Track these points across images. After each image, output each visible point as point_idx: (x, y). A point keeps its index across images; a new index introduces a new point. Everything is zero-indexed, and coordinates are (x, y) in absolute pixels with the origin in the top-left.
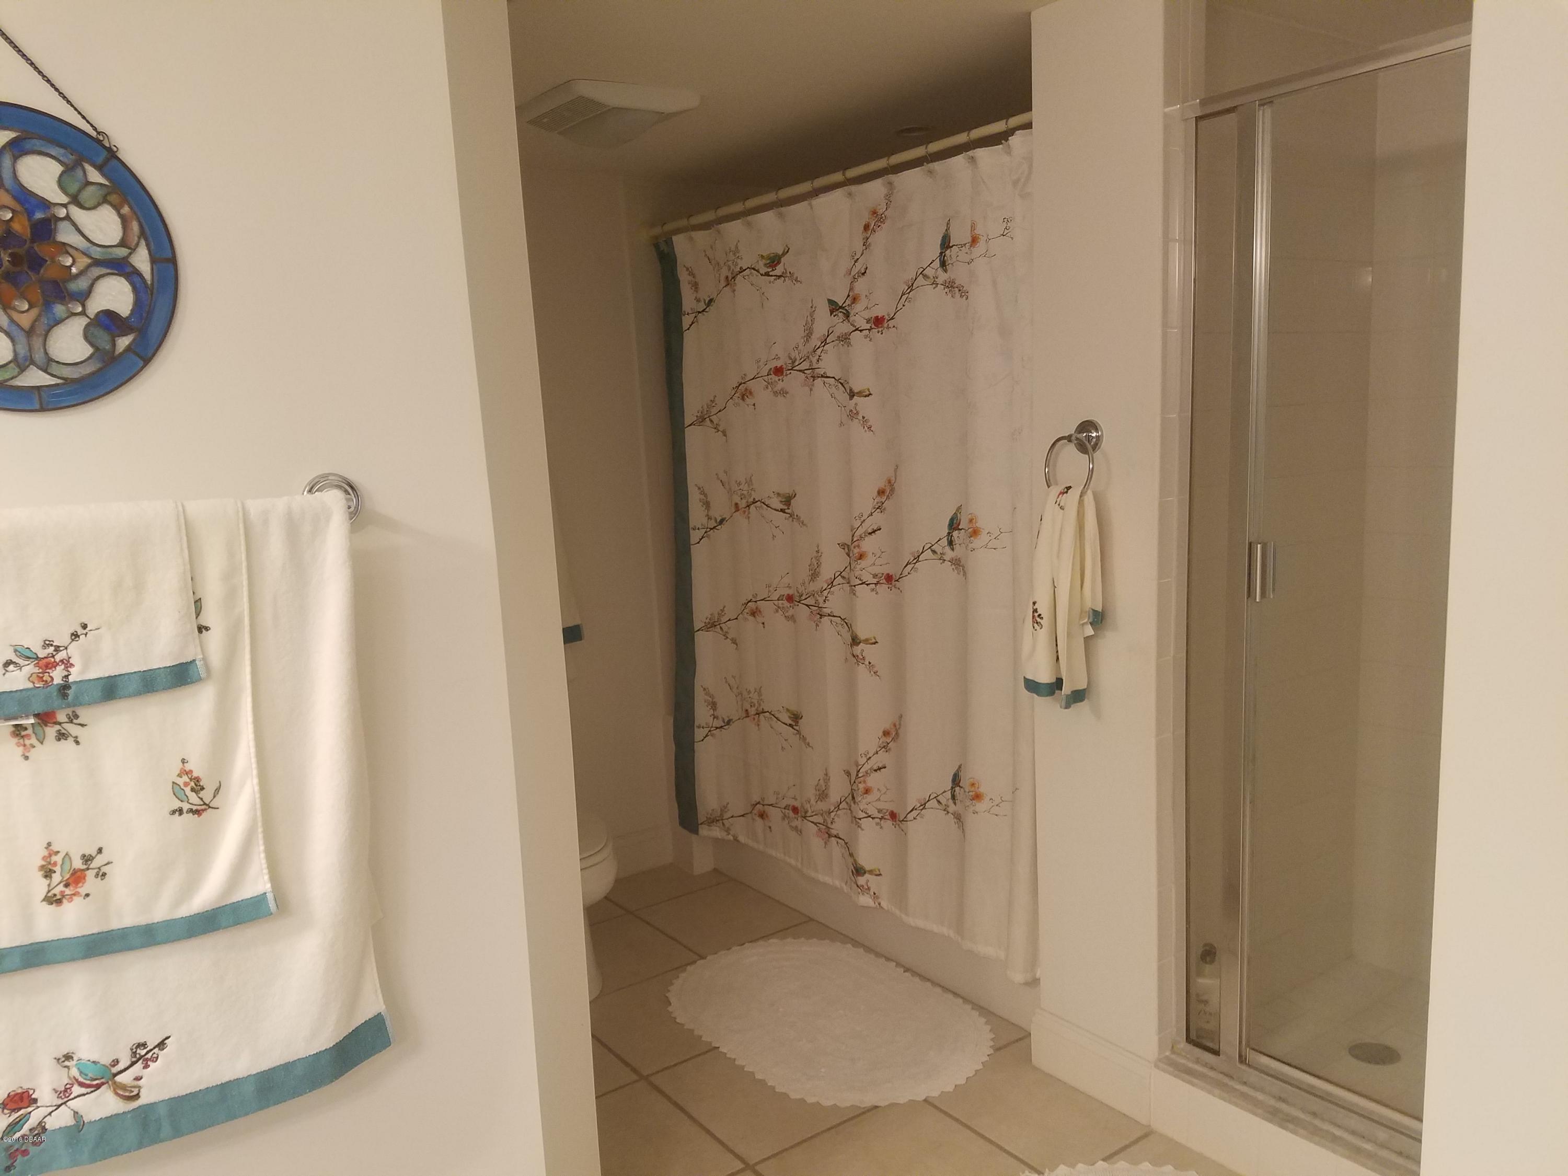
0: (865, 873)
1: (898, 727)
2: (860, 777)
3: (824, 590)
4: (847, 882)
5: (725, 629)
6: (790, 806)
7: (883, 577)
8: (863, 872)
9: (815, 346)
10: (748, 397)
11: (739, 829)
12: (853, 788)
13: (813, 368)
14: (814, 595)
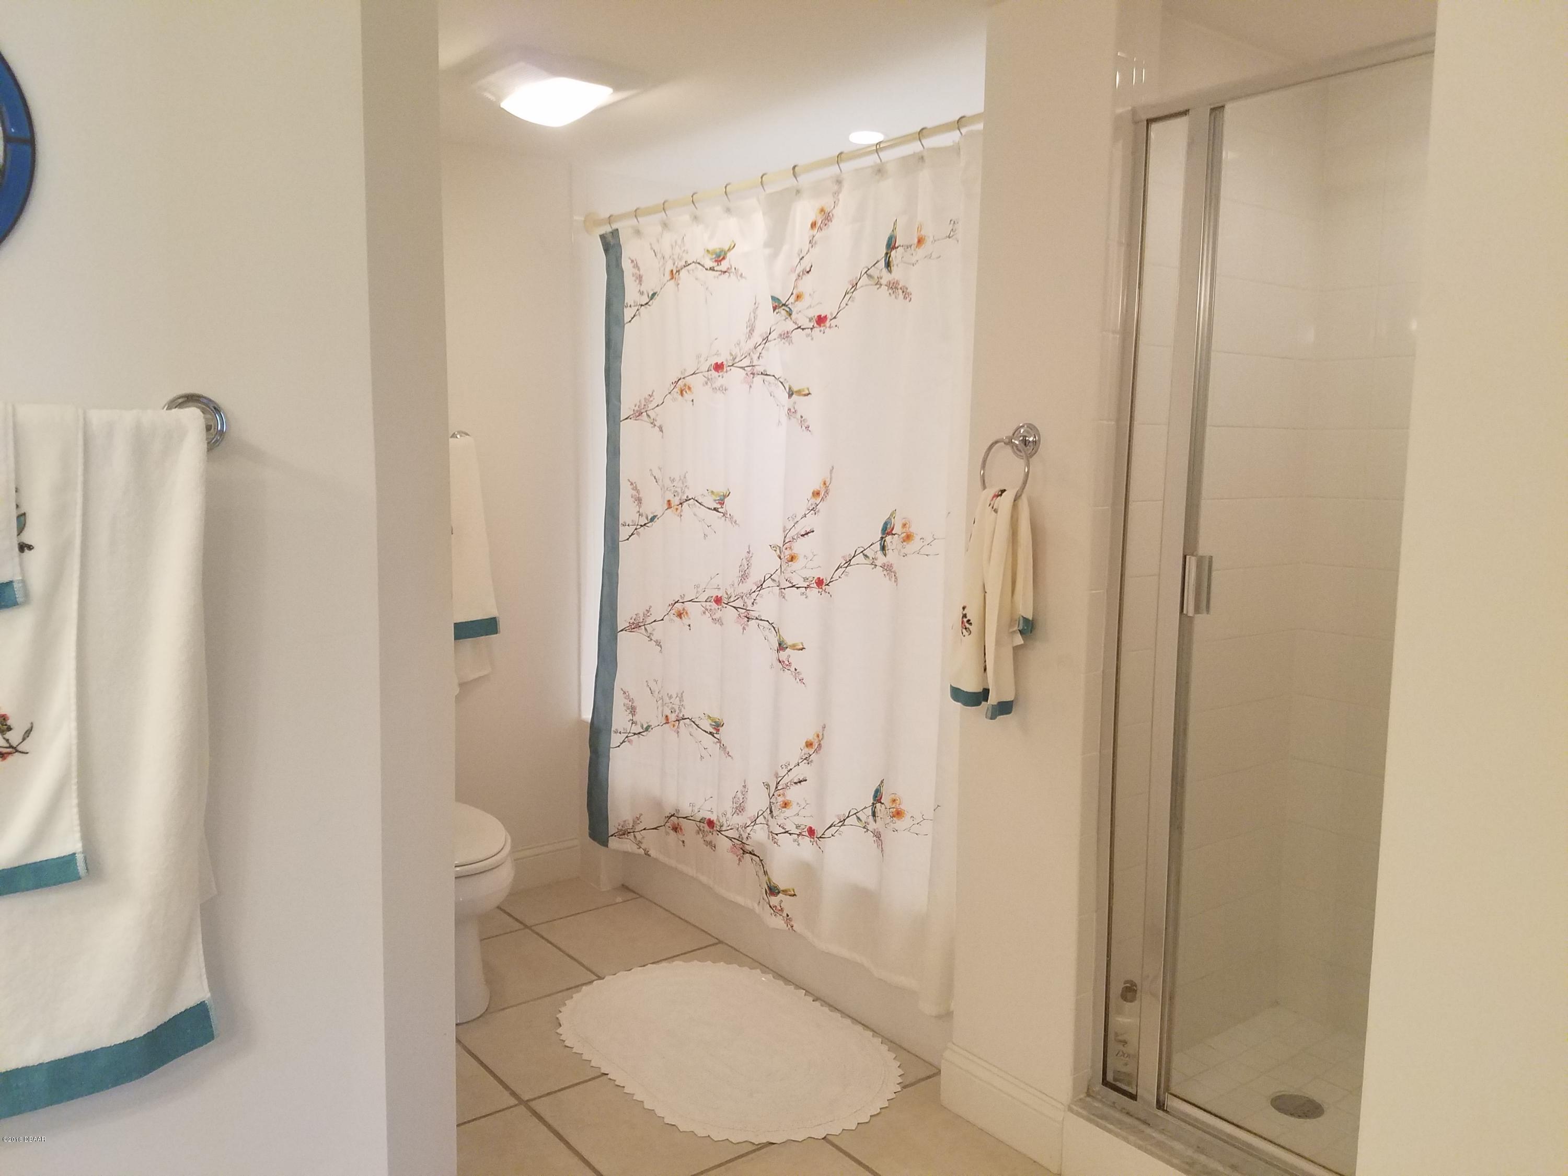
0: (779, 892)
1: (821, 737)
2: (779, 790)
3: (753, 593)
4: (759, 902)
5: (649, 629)
6: (705, 819)
7: (814, 581)
8: (777, 891)
9: (756, 344)
10: (686, 392)
11: (651, 841)
12: (771, 801)
13: (753, 365)
14: (742, 597)
